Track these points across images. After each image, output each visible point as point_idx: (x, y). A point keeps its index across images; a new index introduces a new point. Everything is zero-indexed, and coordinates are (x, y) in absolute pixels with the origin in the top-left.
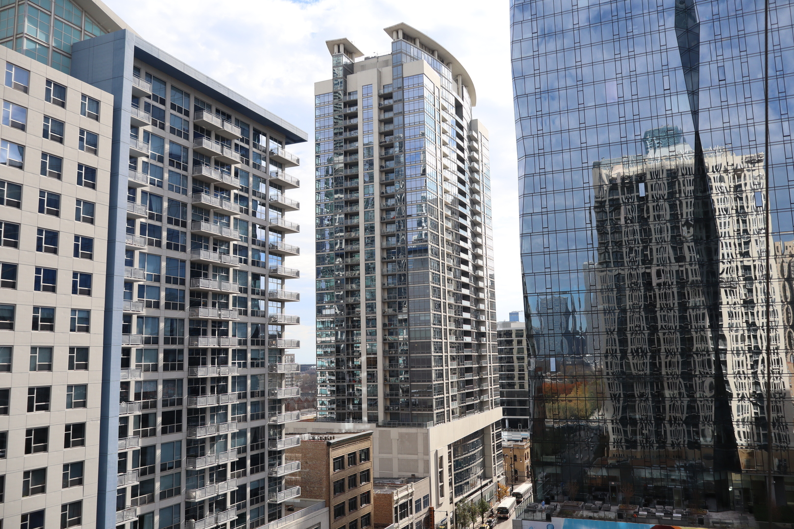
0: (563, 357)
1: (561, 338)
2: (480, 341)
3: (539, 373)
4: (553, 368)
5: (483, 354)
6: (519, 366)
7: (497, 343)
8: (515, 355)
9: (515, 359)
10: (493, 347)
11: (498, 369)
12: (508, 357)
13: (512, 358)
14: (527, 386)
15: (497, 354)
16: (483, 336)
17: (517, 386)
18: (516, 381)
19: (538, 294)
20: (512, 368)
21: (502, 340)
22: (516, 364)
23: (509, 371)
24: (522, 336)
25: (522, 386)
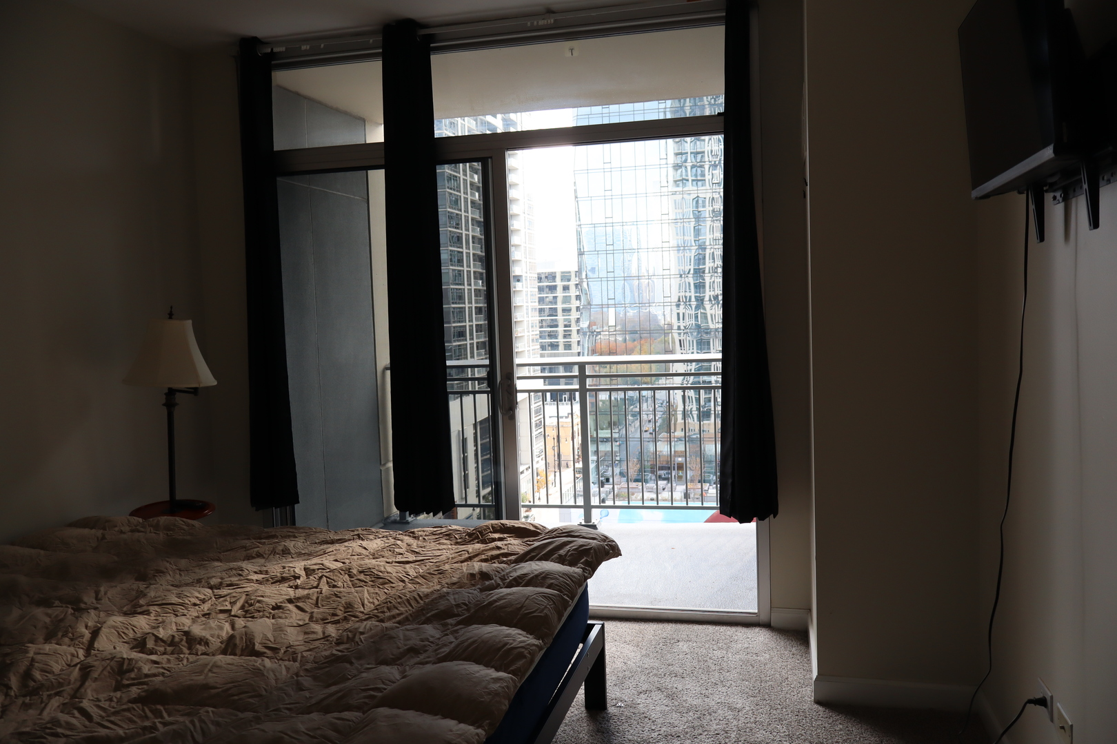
3: (594, 328)
4: (612, 322)
5: (518, 304)
6: (565, 320)
7: (537, 290)
8: (560, 306)
9: (560, 312)
10: (532, 295)
11: (538, 325)
12: (550, 308)
13: (556, 309)
14: (574, 345)
15: (537, 304)
16: (518, 281)
17: (561, 347)
18: (561, 340)
19: (594, 226)
20: (555, 323)
21: (543, 286)
22: (560, 318)
23: (551, 327)
24: (569, 280)
25: (568, 346)
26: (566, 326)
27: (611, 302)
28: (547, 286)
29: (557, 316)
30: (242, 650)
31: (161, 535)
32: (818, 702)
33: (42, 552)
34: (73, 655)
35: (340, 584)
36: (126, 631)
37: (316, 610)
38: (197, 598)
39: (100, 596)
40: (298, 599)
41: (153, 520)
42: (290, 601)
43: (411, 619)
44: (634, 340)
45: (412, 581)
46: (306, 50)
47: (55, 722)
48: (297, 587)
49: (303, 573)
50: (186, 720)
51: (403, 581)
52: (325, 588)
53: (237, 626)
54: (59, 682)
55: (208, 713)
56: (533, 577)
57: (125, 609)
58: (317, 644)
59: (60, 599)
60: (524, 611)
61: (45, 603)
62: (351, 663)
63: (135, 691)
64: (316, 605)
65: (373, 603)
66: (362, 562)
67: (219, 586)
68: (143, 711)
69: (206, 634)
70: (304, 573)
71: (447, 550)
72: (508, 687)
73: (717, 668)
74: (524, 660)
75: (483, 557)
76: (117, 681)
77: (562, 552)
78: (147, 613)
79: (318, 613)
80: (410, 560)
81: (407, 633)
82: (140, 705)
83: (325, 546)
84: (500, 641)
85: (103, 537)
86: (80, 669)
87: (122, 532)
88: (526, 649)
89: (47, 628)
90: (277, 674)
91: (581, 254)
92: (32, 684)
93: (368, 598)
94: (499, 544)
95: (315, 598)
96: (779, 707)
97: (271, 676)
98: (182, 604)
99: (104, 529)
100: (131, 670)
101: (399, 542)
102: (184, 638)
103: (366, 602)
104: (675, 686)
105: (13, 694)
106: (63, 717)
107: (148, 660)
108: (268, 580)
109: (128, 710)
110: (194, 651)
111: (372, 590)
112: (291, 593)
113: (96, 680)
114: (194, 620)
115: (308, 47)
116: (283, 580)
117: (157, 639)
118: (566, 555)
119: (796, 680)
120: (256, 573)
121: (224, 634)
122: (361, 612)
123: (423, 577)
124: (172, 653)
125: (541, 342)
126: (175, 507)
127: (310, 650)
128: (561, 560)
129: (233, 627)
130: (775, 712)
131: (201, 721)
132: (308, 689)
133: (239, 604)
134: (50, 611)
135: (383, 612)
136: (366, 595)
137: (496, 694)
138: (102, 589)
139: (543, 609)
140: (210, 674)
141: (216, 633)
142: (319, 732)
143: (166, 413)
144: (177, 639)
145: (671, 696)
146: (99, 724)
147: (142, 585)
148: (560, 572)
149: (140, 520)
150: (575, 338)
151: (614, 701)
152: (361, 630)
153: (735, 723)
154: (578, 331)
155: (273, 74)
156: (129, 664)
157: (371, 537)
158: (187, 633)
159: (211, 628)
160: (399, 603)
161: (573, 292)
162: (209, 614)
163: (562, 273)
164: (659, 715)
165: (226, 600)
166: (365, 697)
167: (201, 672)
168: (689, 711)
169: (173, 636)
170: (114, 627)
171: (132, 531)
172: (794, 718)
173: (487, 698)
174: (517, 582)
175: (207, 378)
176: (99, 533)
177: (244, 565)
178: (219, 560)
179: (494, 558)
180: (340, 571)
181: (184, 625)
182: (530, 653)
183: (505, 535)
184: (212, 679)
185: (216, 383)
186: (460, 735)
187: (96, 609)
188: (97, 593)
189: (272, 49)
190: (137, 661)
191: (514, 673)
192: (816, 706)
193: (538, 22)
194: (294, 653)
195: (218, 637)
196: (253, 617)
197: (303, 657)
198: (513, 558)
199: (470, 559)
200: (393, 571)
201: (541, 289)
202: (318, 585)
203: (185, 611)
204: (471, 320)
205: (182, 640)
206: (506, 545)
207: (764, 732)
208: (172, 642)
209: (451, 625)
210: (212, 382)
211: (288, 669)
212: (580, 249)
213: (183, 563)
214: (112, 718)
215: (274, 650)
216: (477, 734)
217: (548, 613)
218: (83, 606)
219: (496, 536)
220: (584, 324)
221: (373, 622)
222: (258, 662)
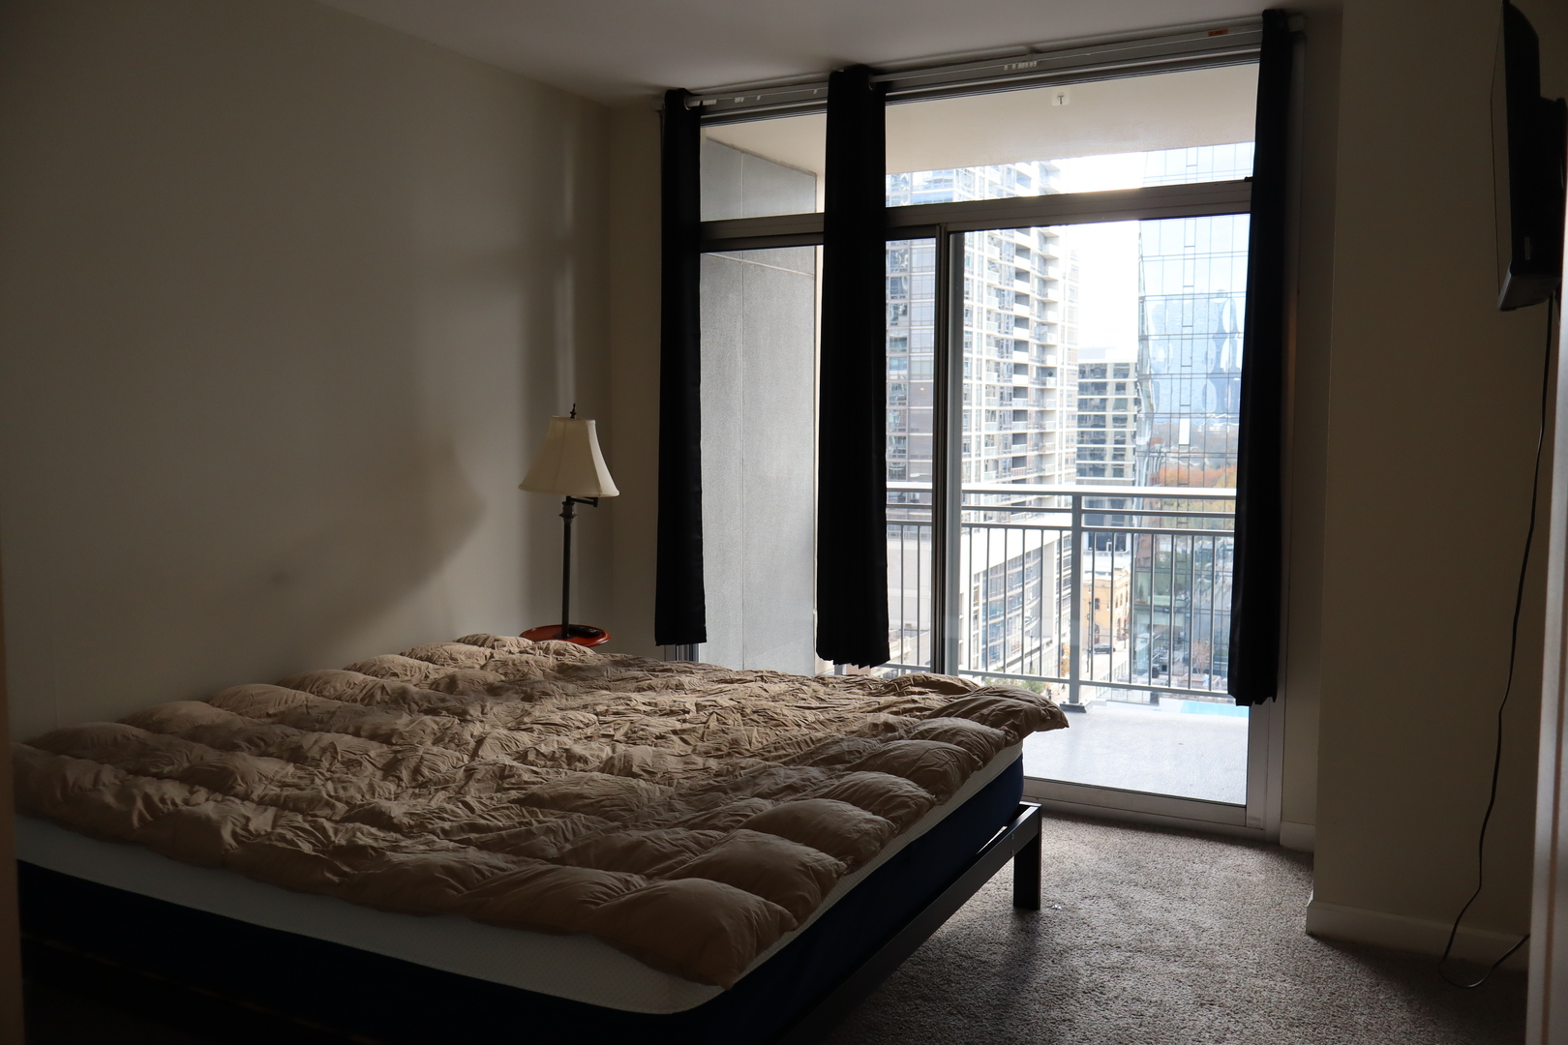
0: (1206, 418)
1: (1203, 382)
2: (1045, 384)
3: (1157, 446)
4: (1184, 439)
5: (1048, 409)
6: (1116, 433)
7: (1077, 389)
8: (1110, 413)
9: (1109, 421)
10: (1069, 396)
11: (1076, 438)
12: (1095, 416)
13: (1103, 417)
14: (1128, 471)
15: (1076, 409)
16: (1051, 375)
17: (1109, 472)
18: (1109, 461)
19: (1167, 298)
20: (1102, 437)
21: (1086, 383)
22: (1110, 429)
23: (1095, 442)
24: (1126, 376)
25: (1119, 472)
26: (1117, 442)
27: (1185, 410)
28: (1093, 384)
29: (1104, 427)
30: (620, 770)
31: (551, 658)
32: (1311, 934)
33: (431, 665)
34: (458, 759)
35: (730, 722)
36: (509, 744)
37: (700, 744)
38: (581, 721)
39: (485, 711)
40: (683, 731)
41: (543, 644)
42: (675, 732)
43: (798, 761)
44: (1218, 467)
45: (809, 726)
46: (739, 103)
47: (442, 810)
48: (685, 721)
49: (693, 708)
50: (560, 821)
51: (799, 726)
52: (713, 724)
53: (617, 750)
54: (446, 779)
55: (579, 818)
56: (941, 733)
57: (509, 725)
58: (695, 773)
59: (448, 710)
60: (920, 763)
61: (433, 711)
62: (726, 793)
63: (514, 794)
64: (702, 739)
65: (762, 743)
66: (758, 703)
67: (605, 713)
68: (521, 810)
69: (587, 754)
70: (695, 708)
71: (858, 699)
72: (881, 830)
73: (1192, 882)
74: (908, 810)
75: (894, 709)
76: (498, 784)
77: (985, 711)
78: (530, 730)
79: (702, 746)
80: (813, 706)
81: (790, 772)
82: (518, 806)
83: (724, 685)
84: (884, 787)
85: (492, 656)
86: (465, 770)
87: (510, 652)
88: (913, 799)
89: (435, 734)
90: (651, 794)
91: (1143, 338)
92: (421, 779)
93: (757, 736)
94: (916, 697)
95: (701, 732)
96: (1258, 932)
97: (645, 794)
98: (565, 726)
99: (493, 647)
100: (512, 776)
101: (804, 688)
102: (565, 755)
103: (754, 740)
104: (1132, 895)
105: (404, 785)
106: (449, 807)
107: (528, 769)
108: (655, 712)
109: (507, 808)
110: (573, 768)
111: (762, 730)
112: (678, 726)
113: (479, 781)
114: (576, 741)
115: (743, 99)
116: (672, 713)
117: (538, 753)
118: (989, 715)
119: (1290, 908)
120: (644, 704)
121: (604, 756)
122: (747, 750)
123: (821, 723)
124: (552, 767)
125: (1079, 464)
126: (567, 631)
127: (687, 778)
128: (983, 720)
129: (614, 751)
130: (1249, 937)
131: (573, 822)
132: (679, 811)
133: (622, 731)
134: (437, 719)
135: (770, 752)
136: (755, 733)
137: (867, 833)
138: (488, 705)
139: (943, 765)
140: (586, 786)
141: (596, 753)
142: (680, 842)
143: (563, 524)
144: (557, 755)
145: (1122, 906)
146: (480, 816)
147: (527, 706)
148: (975, 731)
149: (531, 642)
150: (1129, 461)
151: (1051, 902)
152: (743, 765)
153: (1195, 943)
154: (1134, 450)
155: (702, 129)
156: (510, 770)
157: (776, 680)
158: (567, 751)
159: (591, 749)
160: (788, 744)
161: (1130, 394)
162: (591, 737)
163: (1116, 365)
164: (1102, 923)
165: (610, 727)
166: (732, 821)
167: (577, 784)
168: (1140, 922)
169: (554, 752)
170: (498, 739)
171: (521, 652)
172: (1273, 946)
173: (855, 836)
174: (922, 735)
175: (609, 487)
176: (488, 652)
177: (634, 695)
178: (607, 689)
179: (905, 711)
180: (732, 709)
181: (565, 744)
182: (916, 804)
183: (927, 690)
184: (586, 790)
185: (618, 494)
186: (818, 861)
187: (482, 721)
188: (483, 708)
189: (702, 102)
190: (517, 768)
191: (893, 819)
192: (1307, 937)
193: (1017, 65)
194: (671, 778)
195: (598, 757)
196: (635, 744)
197: (679, 783)
198: (928, 713)
199: (879, 710)
200: (790, 714)
201: (1083, 388)
202: (708, 720)
203: (568, 733)
204: (979, 429)
205: (562, 756)
206: (923, 699)
207: (1228, 957)
208: (552, 757)
209: (839, 770)
210: (613, 491)
211: (662, 792)
212: (1143, 331)
213: (571, 688)
214: (493, 813)
215: (651, 773)
216: (837, 865)
217: (949, 769)
218: (469, 718)
219: (917, 689)
220: (1142, 441)
221: (758, 759)
222: (633, 782)
